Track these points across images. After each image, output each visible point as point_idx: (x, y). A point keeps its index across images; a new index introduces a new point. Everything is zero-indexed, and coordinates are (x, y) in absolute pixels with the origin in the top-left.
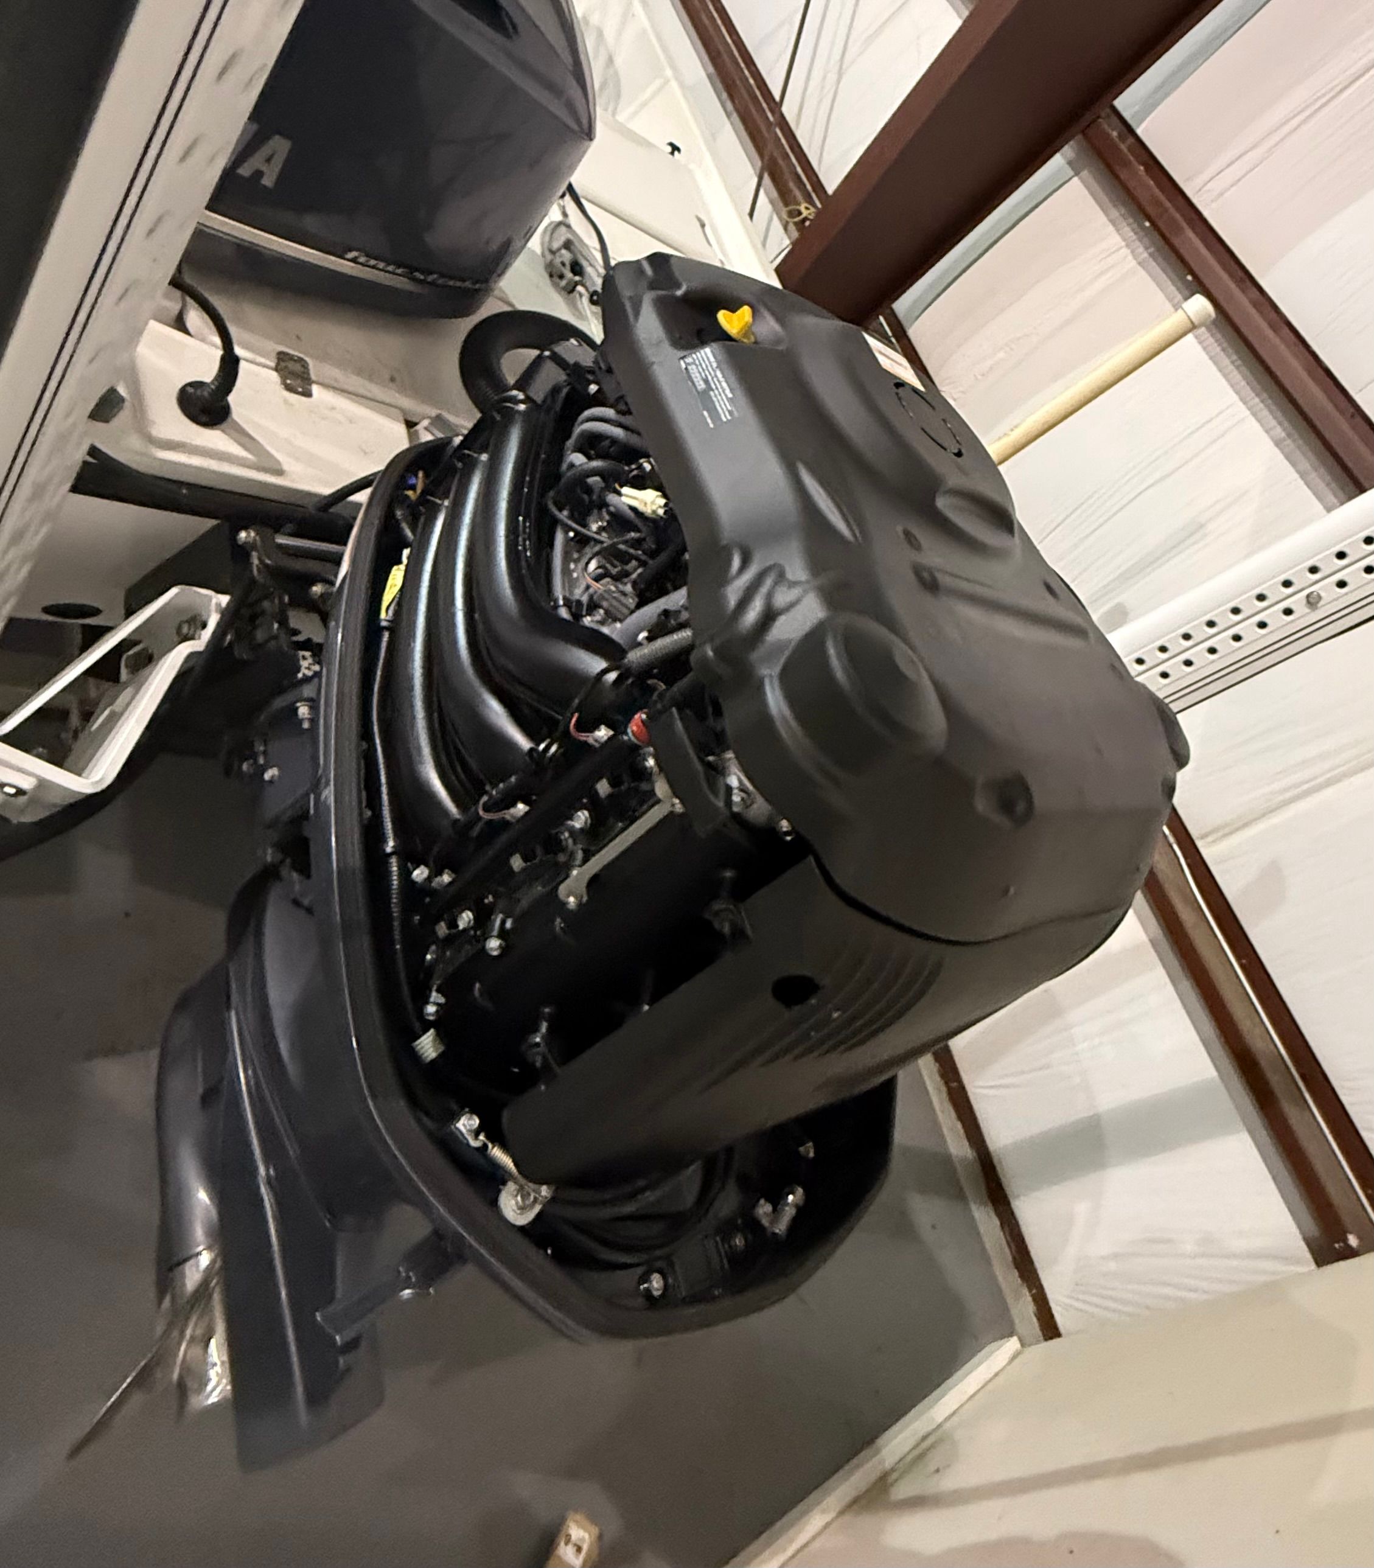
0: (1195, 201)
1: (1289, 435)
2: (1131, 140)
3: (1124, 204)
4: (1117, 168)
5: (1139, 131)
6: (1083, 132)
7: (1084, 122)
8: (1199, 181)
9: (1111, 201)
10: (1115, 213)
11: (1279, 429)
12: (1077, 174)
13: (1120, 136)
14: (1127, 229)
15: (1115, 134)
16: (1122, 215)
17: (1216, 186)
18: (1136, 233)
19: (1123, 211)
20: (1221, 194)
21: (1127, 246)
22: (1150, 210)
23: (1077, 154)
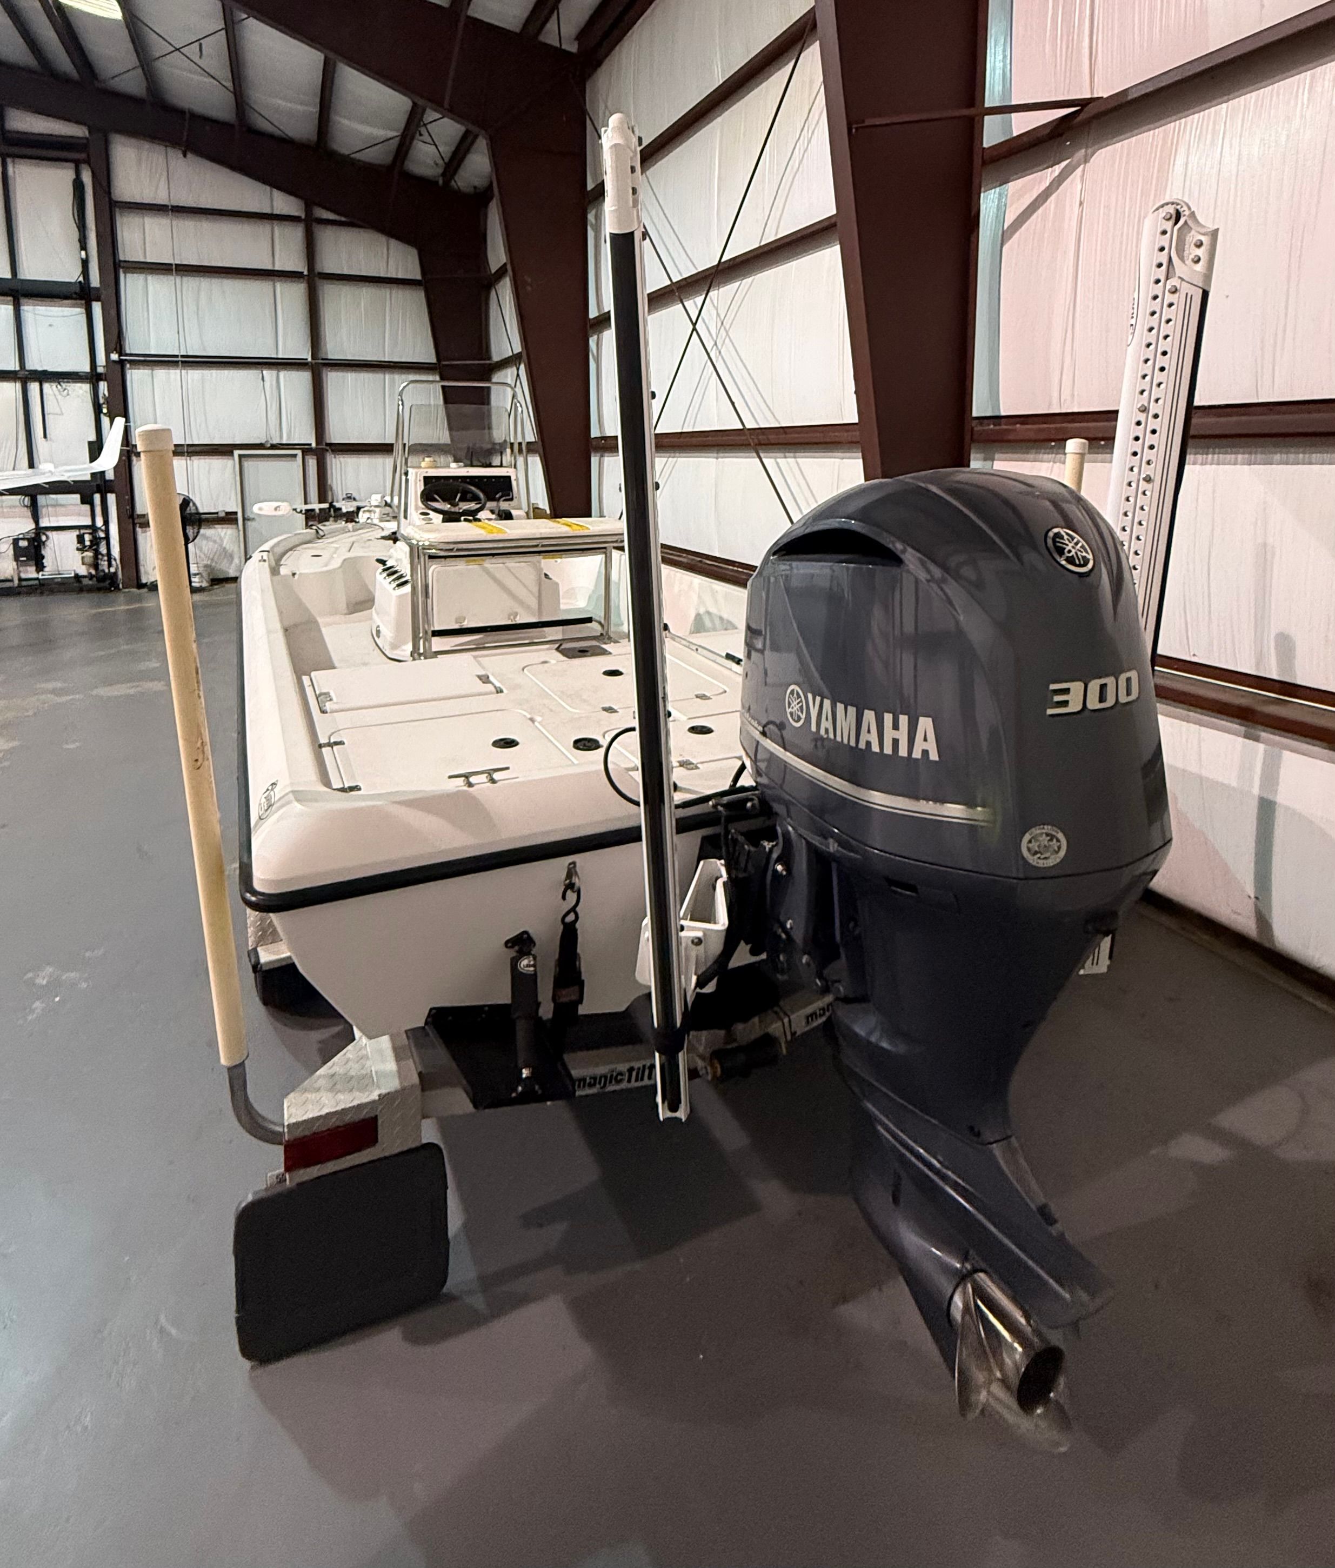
0: (1064, 410)
1: (1250, 453)
2: (1003, 420)
3: (1032, 448)
4: (1005, 438)
5: (1003, 414)
6: (972, 440)
7: (967, 438)
8: (1055, 401)
9: (1024, 453)
10: (1031, 456)
11: (1240, 457)
12: (993, 460)
13: (995, 425)
14: (1046, 456)
15: (992, 426)
16: (1036, 453)
17: (1066, 394)
18: (1052, 453)
19: (1034, 451)
20: (1073, 395)
21: (1055, 462)
22: (1042, 437)
23: (983, 452)
